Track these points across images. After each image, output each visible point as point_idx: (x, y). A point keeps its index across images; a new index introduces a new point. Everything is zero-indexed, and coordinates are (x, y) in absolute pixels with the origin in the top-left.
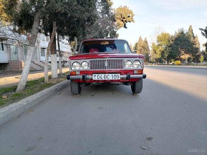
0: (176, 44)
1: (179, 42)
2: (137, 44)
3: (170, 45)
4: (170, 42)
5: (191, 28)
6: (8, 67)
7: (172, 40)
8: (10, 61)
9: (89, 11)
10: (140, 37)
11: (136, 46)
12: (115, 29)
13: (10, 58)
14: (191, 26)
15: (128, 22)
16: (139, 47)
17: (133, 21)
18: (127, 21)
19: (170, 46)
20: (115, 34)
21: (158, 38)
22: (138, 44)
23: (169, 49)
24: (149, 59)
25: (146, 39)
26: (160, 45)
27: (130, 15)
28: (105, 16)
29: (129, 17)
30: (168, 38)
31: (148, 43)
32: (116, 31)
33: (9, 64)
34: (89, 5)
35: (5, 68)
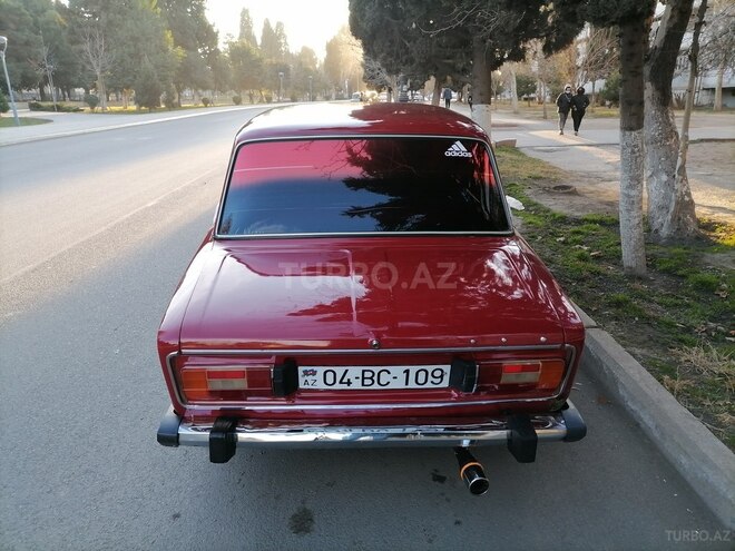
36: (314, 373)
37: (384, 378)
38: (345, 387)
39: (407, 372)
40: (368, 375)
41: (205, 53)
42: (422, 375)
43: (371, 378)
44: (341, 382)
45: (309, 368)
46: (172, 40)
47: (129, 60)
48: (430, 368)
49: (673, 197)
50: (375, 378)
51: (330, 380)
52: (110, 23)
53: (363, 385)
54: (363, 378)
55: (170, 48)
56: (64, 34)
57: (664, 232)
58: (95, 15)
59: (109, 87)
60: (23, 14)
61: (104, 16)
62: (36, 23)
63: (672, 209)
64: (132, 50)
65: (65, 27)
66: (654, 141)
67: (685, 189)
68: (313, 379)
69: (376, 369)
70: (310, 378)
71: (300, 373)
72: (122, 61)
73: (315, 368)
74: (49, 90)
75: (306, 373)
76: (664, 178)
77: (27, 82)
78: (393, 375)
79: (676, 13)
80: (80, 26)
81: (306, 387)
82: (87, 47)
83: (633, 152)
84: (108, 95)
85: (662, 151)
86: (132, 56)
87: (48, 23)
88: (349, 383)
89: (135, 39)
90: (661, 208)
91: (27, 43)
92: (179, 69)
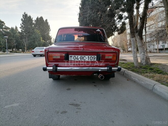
36: (72, 57)
37: (85, 58)
38: (77, 60)
39: (89, 57)
40: (82, 57)
41: (49, 42)
42: (91, 58)
43: (82, 58)
44: (77, 59)
45: (71, 56)
46: (42, 39)
47: (32, 42)
48: (93, 56)
49: (145, 56)
50: (83, 58)
51: (75, 59)
52: (29, 35)
53: (81, 60)
54: (81, 58)
55: (42, 40)
56: (19, 37)
57: (144, 64)
58: (26, 34)
59: (27, 48)
60: (11, 34)
61: (28, 34)
62: (13, 36)
63: (145, 59)
64: (33, 40)
65: (20, 36)
66: (140, 46)
67: (147, 55)
68: (72, 58)
69: (83, 56)
70: (71, 58)
71: (69, 57)
72: (31, 43)
73: (72, 56)
74: (14, 49)
75: (70, 57)
76: (143, 53)
77: (9, 48)
78: (86, 57)
79: (142, 23)
80: (23, 36)
81: (70, 60)
82: (24, 40)
83: (134, 42)
84: (27, 50)
85: (142, 48)
86: (33, 42)
87: (16, 36)
88: (78, 59)
89: (34, 38)
90: (143, 59)
91: (11, 40)
92: (43, 44)
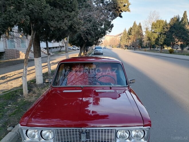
0: (170, 32)
1: (174, 30)
2: (131, 29)
3: (164, 32)
4: (165, 30)
5: (186, 14)
6: (4, 55)
7: (167, 28)
8: (6, 49)
9: (70, 17)
10: (135, 22)
11: (130, 31)
12: (110, 19)
13: (6, 47)
14: (185, 12)
15: (124, 12)
16: (133, 32)
17: (129, 11)
18: (122, 11)
19: (165, 34)
20: (110, 25)
21: (153, 25)
22: (133, 29)
23: (163, 37)
24: (142, 45)
25: (140, 24)
26: (155, 33)
27: (126, 4)
28: (100, 5)
29: (125, 6)
30: (162, 25)
31: (142, 28)
32: (111, 22)
33: (5, 52)
34: (71, 8)
35: (2, 56)
